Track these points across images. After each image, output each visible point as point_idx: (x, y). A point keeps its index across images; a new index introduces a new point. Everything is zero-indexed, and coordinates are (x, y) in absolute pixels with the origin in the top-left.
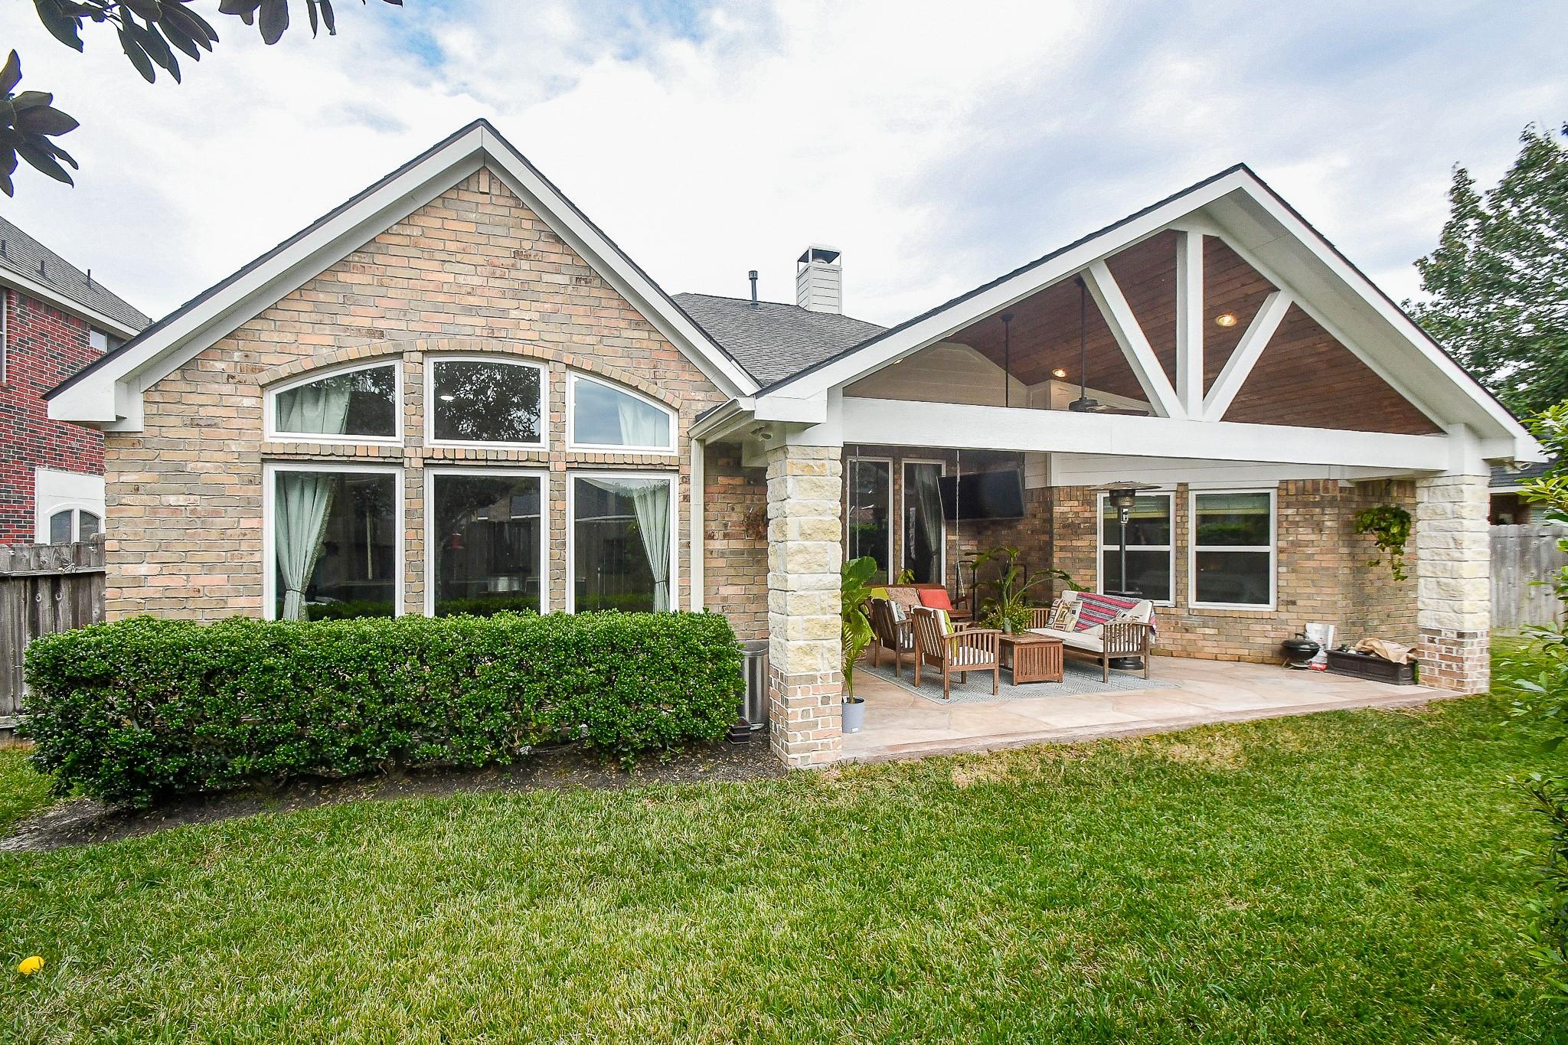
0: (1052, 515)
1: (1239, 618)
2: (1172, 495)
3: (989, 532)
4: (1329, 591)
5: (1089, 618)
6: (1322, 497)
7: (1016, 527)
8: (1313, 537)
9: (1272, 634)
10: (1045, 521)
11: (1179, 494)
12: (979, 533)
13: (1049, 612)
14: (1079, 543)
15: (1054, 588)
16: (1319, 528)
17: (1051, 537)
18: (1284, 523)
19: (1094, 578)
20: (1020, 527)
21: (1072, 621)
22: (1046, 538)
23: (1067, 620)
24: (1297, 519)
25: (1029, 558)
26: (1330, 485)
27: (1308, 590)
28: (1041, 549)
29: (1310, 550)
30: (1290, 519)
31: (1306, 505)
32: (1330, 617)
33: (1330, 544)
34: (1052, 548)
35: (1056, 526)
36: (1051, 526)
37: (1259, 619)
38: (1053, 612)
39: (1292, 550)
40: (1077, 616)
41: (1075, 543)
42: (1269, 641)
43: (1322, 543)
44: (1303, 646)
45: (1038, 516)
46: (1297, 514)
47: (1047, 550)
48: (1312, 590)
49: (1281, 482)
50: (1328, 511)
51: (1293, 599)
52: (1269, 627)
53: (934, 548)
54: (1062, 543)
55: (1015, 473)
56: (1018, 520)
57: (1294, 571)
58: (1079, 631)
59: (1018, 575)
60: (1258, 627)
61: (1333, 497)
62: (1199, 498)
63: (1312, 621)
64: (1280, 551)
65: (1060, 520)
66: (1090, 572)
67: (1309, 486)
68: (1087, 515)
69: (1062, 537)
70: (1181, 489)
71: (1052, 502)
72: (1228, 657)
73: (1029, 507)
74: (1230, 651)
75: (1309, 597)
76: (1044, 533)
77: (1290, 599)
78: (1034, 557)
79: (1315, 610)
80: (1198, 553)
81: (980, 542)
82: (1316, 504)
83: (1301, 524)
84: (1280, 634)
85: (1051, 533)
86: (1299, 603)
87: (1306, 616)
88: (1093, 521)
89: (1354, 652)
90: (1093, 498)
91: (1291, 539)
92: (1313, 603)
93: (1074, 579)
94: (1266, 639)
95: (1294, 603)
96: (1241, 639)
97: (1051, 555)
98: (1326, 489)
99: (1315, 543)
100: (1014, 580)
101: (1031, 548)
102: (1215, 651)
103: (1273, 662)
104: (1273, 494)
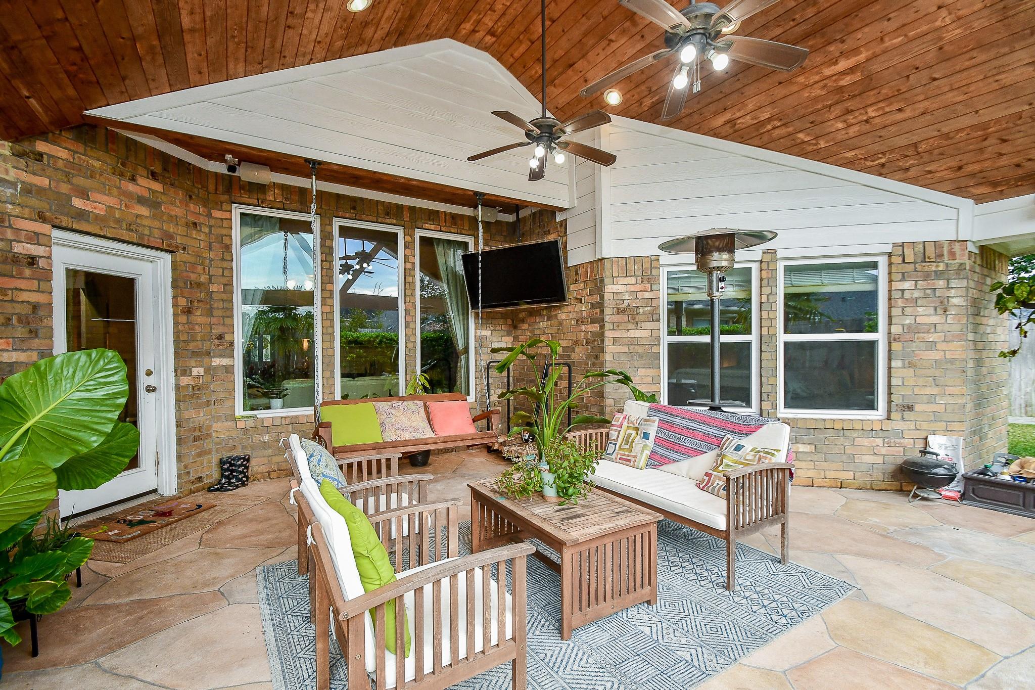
0: (602, 297)
1: (842, 430)
2: (755, 267)
3: (526, 326)
4: (955, 391)
5: (670, 446)
6: (947, 265)
7: (556, 316)
8: (935, 319)
9: (884, 451)
10: (593, 306)
11: (764, 266)
12: (515, 327)
13: (608, 435)
14: (638, 334)
15: (606, 394)
16: (943, 307)
17: (602, 327)
18: (900, 301)
19: (656, 380)
20: (562, 316)
21: (643, 449)
22: (595, 327)
23: (637, 448)
24: (916, 294)
25: (572, 356)
26: (957, 248)
27: (928, 391)
28: (588, 343)
29: (931, 337)
30: (907, 295)
31: (927, 276)
32: (956, 426)
33: (956, 328)
34: (603, 341)
35: (607, 311)
36: (602, 312)
37: (869, 431)
38: (613, 434)
39: (908, 337)
40: (650, 443)
41: (632, 333)
42: (880, 460)
43: (946, 328)
44: (934, 471)
45: (585, 299)
46: (916, 289)
47: (596, 343)
48: (935, 391)
49: (895, 245)
50: (954, 283)
51: (910, 403)
52: (879, 442)
53: (461, 346)
54: (617, 334)
55: (555, 243)
56: (559, 307)
57: (911, 365)
58: (654, 467)
59: (560, 378)
60: (865, 442)
61: (961, 264)
62: (789, 270)
63: (934, 432)
64: (891, 339)
65: (613, 304)
66: (651, 372)
67: (931, 252)
68: (647, 295)
69: (616, 326)
70: (768, 257)
71: (602, 281)
72: (828, 482)
73: (573, 290)
74: (830, 474)
75: (932, 399)
76: (593, 321)
77: (906, 402)
78: (579, 354)
79: (936, 417)
80: (787, 344)
81: (516, 338)
82: (939, 275)
83: (920, 302)
84: (893, 450)
85: (601, 321)
86: (917, 408)
87: (925, 426)
88: (655, 303)
89: (1008, 478)
90: (654, 272)
91: (907, 322)
92: (936, 408)
93: (636, 382)
94: (875, 457)
95: (911, 408)
96: (844, 458)
97: (602, 350)
98: (952, 254)
99: (939, 327)
100: (556, 384)
101: (576, 342)
102: (811, 474)
103: (883, 487)
104: (883, 262)
